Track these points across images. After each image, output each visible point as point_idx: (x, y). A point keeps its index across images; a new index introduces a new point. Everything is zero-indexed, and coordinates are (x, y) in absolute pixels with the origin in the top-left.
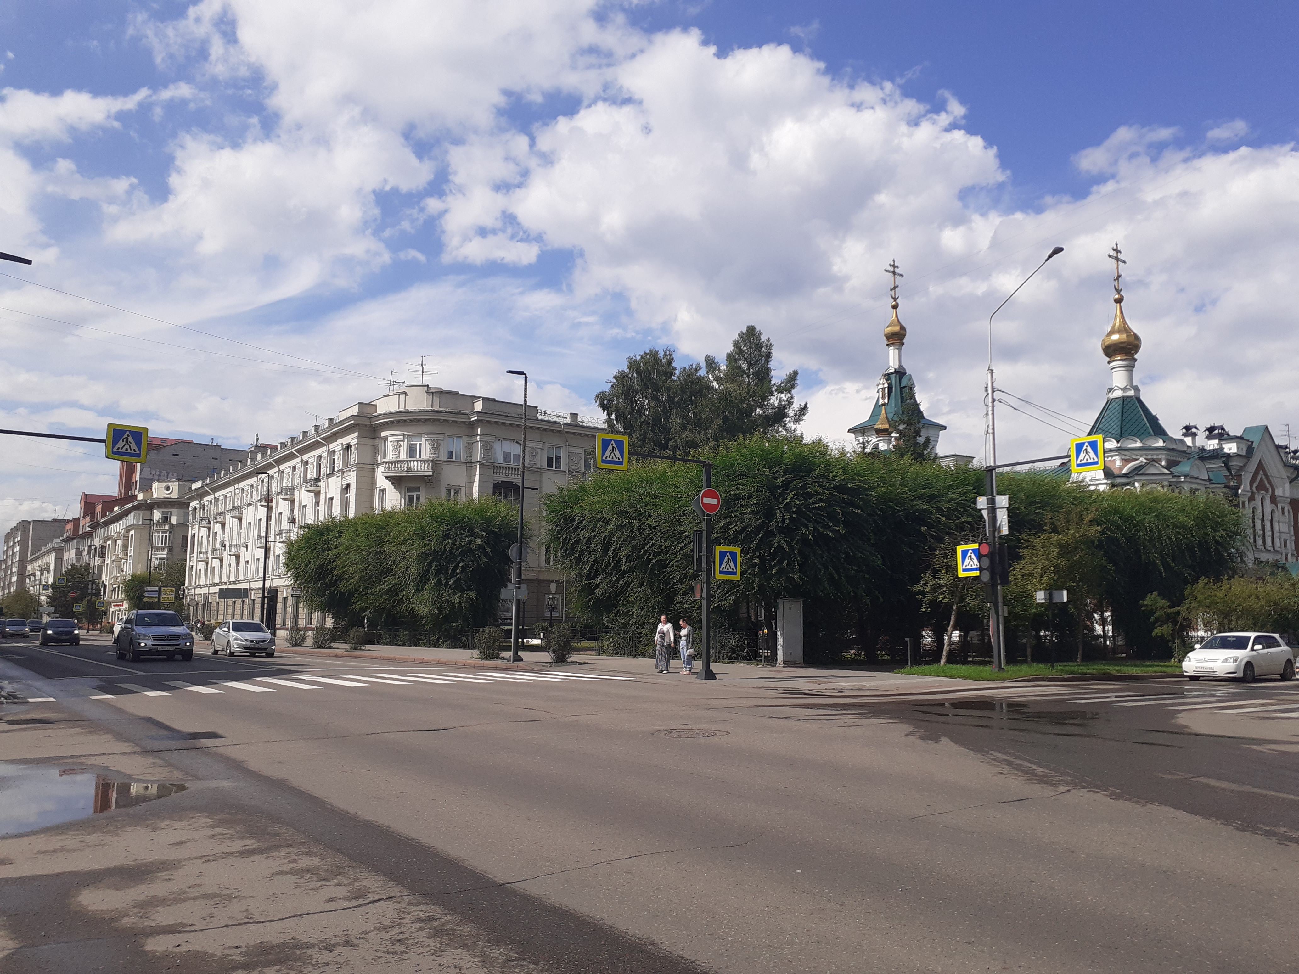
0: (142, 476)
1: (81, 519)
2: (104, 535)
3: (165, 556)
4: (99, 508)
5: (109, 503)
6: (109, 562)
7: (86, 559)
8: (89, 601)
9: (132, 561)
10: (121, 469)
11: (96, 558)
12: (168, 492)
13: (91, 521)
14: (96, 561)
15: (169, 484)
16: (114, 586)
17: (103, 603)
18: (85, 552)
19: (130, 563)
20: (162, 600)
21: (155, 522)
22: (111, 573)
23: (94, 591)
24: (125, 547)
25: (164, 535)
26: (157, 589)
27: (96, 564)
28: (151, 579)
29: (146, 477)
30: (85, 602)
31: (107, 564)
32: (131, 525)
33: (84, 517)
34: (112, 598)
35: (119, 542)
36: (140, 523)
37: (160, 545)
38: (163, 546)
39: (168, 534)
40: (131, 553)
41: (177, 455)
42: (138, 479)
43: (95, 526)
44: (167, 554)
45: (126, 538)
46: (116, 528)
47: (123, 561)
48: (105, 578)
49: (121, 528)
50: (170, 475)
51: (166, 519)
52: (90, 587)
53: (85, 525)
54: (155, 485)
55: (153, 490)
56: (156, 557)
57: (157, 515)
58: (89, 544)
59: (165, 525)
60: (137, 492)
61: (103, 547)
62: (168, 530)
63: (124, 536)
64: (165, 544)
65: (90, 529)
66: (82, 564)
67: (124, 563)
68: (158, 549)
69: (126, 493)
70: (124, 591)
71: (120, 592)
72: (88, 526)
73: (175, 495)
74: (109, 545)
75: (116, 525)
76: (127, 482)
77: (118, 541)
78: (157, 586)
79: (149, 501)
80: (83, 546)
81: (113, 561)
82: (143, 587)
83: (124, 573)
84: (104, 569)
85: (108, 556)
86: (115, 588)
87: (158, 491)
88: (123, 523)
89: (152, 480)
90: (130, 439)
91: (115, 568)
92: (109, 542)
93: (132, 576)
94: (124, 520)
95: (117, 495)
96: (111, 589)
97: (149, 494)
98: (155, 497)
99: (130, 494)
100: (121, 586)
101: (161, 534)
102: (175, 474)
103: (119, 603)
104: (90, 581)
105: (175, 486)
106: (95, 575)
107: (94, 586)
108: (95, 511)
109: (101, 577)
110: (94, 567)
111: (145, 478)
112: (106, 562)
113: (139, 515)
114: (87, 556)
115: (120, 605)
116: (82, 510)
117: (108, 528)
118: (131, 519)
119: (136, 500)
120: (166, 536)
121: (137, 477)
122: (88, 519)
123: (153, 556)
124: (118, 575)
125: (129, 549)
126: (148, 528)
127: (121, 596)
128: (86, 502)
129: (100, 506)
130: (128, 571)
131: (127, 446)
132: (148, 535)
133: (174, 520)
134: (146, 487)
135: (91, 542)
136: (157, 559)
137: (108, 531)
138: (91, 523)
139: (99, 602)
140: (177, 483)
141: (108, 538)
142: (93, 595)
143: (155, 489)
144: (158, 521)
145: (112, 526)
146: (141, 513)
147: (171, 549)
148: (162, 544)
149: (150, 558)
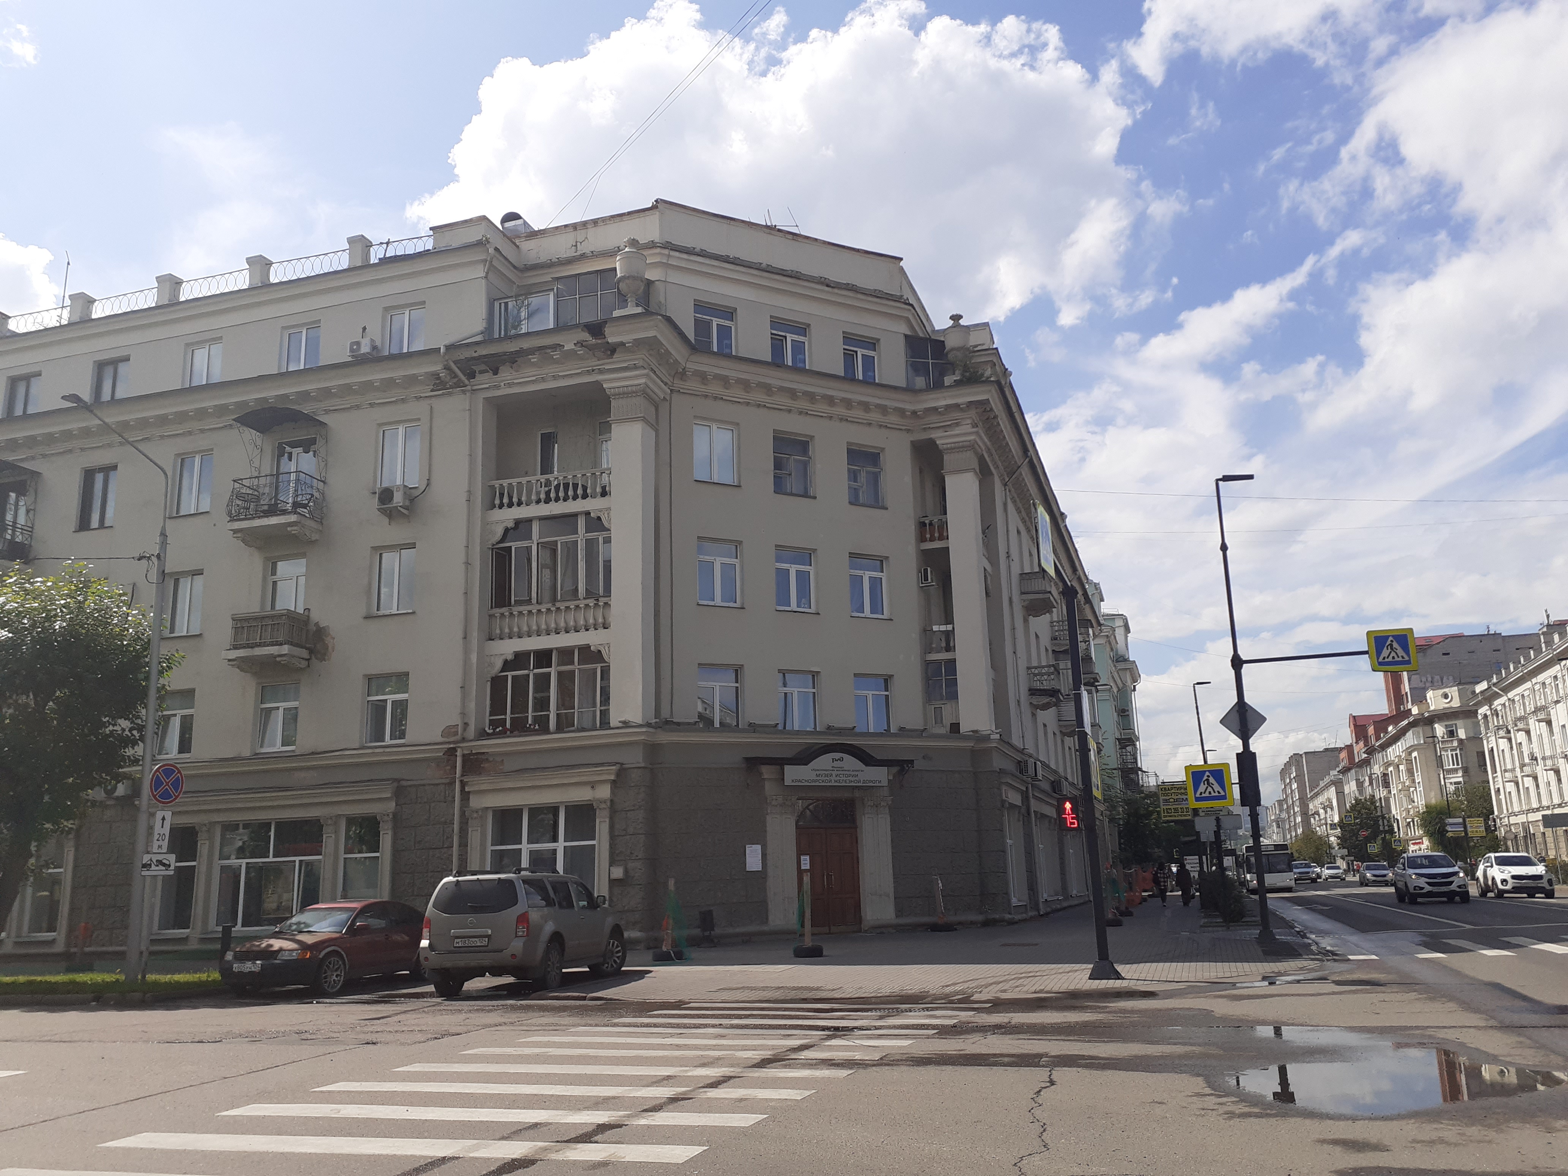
0: (1412, 686)
1: (1354, 745)
2: (1383, 761)
3: (1461, 779)
4: (1371, 730)
5: (1381, 723)
6: (1395, 792)
7: (1369, 791)
8: (1384, 839)
9: (1422, 789)
10: (1386, 682)
11: (1381, 788)
12: (1448, 700)
13: (1365, 746)
14: (1381, 792)
15: (1447, 690)
16: (1408, 820)
17: (1400, 841)
18: (1367, 783)
19: (1420, 791)
20: (1470, 835)
21: (1440, 739)
22: (1401, 806)
23: (1387, 828)
24: (1410, 772)
25: (1454, 753)
26: (1460, 820)
27: (1382, 796)
28: (1451, 809)
29: (1416, 686)
30: (1379, 841)
31: (1394, 794)
32: (1412, 746)
33: (1357, 743)
34: (1408, 834)
35: (1402, 767)
36: (1422, 742)
37: (1451, 767)
38: (1456, 766)
39: (1458, 752)
40: (1418, 779)
41: (1448, 654)
42: (1407, 690)
43: (1371, 751)
44: (1463, 776)
45: (1409, 762)
46: (1396, 751)
47: (1412, 789)
48: (1395, 811)
49: (1401, 750)
50: (1445, 679)
51: (1451, 733)
52: (1381, 822)
53: (1360, 750)
54: (1430, 694)
55: (1429, 701)
56: (1450, 781)
57: (1440, 730)
58: (1369, 773)
59: (1452, 740)
60: (1410, 706)
61: (1385, 775)
62: (1458, 746)
63: (1406, 760)
64: (1458, 764)
65: (1366, 756)
66: (1366, 798)
67: (1413, 792)
68: (1450, 771)
69: (1398, 708)
70: (1421, 825)
71: (1416, 828)
72: (1364, 752)
73: (1456, 703)
74: (1391, 772)
75: (1394, 747)
76: (1397, 697)
77: (1400, 766)
78: (1460, 817)
79: (1426, 715)
80: (1363, 776)
81: (1400, 790)
82: (1443, 820)
83: (1416, 804)
84: (1392, 800)
85: (1393, 784)
86: (1409, 823)
87: (1435, 700)
88: (1402, 744)
89: (1425, 689)
90: (1395, 645)
91: (1404, 799)
92: (1391, 769)
93: (1427, 807)
94: (1402, 740)
95: (1387, 712)
96: (1405, 824)
97: (1424, 707)
98: (1432, 708)
99: (1402, 709)
100: (1415, 820)
101: (1450, 753)
102: (1451, 678)
103: (1418, 841)
104: (1379, 816)
105: (1453, 691)
106: (1383, 809)
107: (1385, 822)
108: (1367, 733)
109: (1390, 812)
110: (1380, 799)
111: (1416, 688)
112: (1392, 793)
113: (1419, 733)
114: (1370, 787)
115: (1419, 843)
116: (1354, 735)
117: (1386, 752)
118: (1410, 739)
119: (1412, 715)
120: (1456, 754)
121: (1406, 687)
122: (1361, 744)
123: (1446, 781)
124: (1410, 807)
125: (1416, 775)
126: (1432, 746)
127: (1420, 832)
128: (1355, 726)
129: (1372, 727)
130: (1420, 802)
131: (1393, 654)
132: (1434, 755)
133: (1462, 734)
134: (1419, 698)
135: (1371, 771)
136: (1451, 783)
137: (1386, 755)
138: (1366, 748)
139: (1395, 841)
140: (1456, 688)
141: (1388, 764)
142: (1386, 832)
143: (1431, 699)
144: (1443, 738)
145: (1390, 749)
146: (1419, 729)
147: (1466, 770)
148: (1454, 765)
149: (1443, 783)
